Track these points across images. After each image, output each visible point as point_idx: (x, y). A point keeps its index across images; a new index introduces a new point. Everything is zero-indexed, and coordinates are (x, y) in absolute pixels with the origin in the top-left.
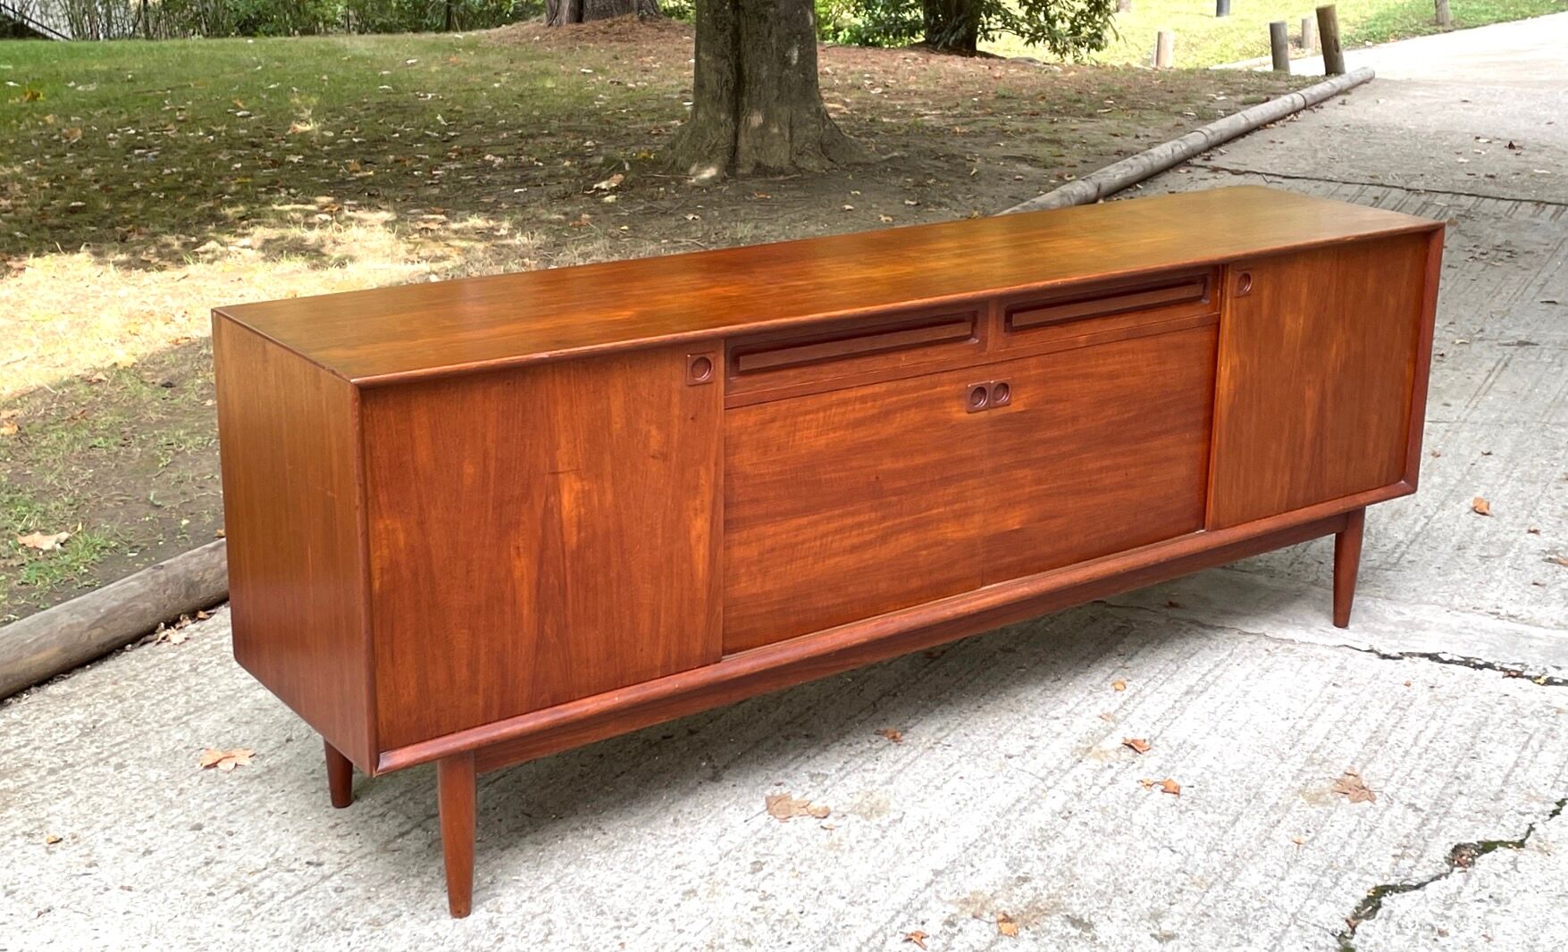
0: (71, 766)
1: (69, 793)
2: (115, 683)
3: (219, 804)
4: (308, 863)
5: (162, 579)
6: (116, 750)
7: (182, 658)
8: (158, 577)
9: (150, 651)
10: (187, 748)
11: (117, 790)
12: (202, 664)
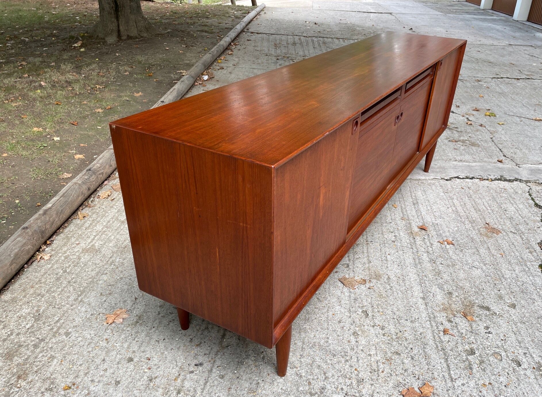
0: (43, 340)
1: (53, 357)
2: (32, 287)
3: (131, 343)
4: (196, 365)
5: (30, 233)
6: (58, 325)
7: (55, 266)
8: (27, 233)
9: (37, 266)
10: (92, 315)
11: (76, 349)
12: (66, 267)
